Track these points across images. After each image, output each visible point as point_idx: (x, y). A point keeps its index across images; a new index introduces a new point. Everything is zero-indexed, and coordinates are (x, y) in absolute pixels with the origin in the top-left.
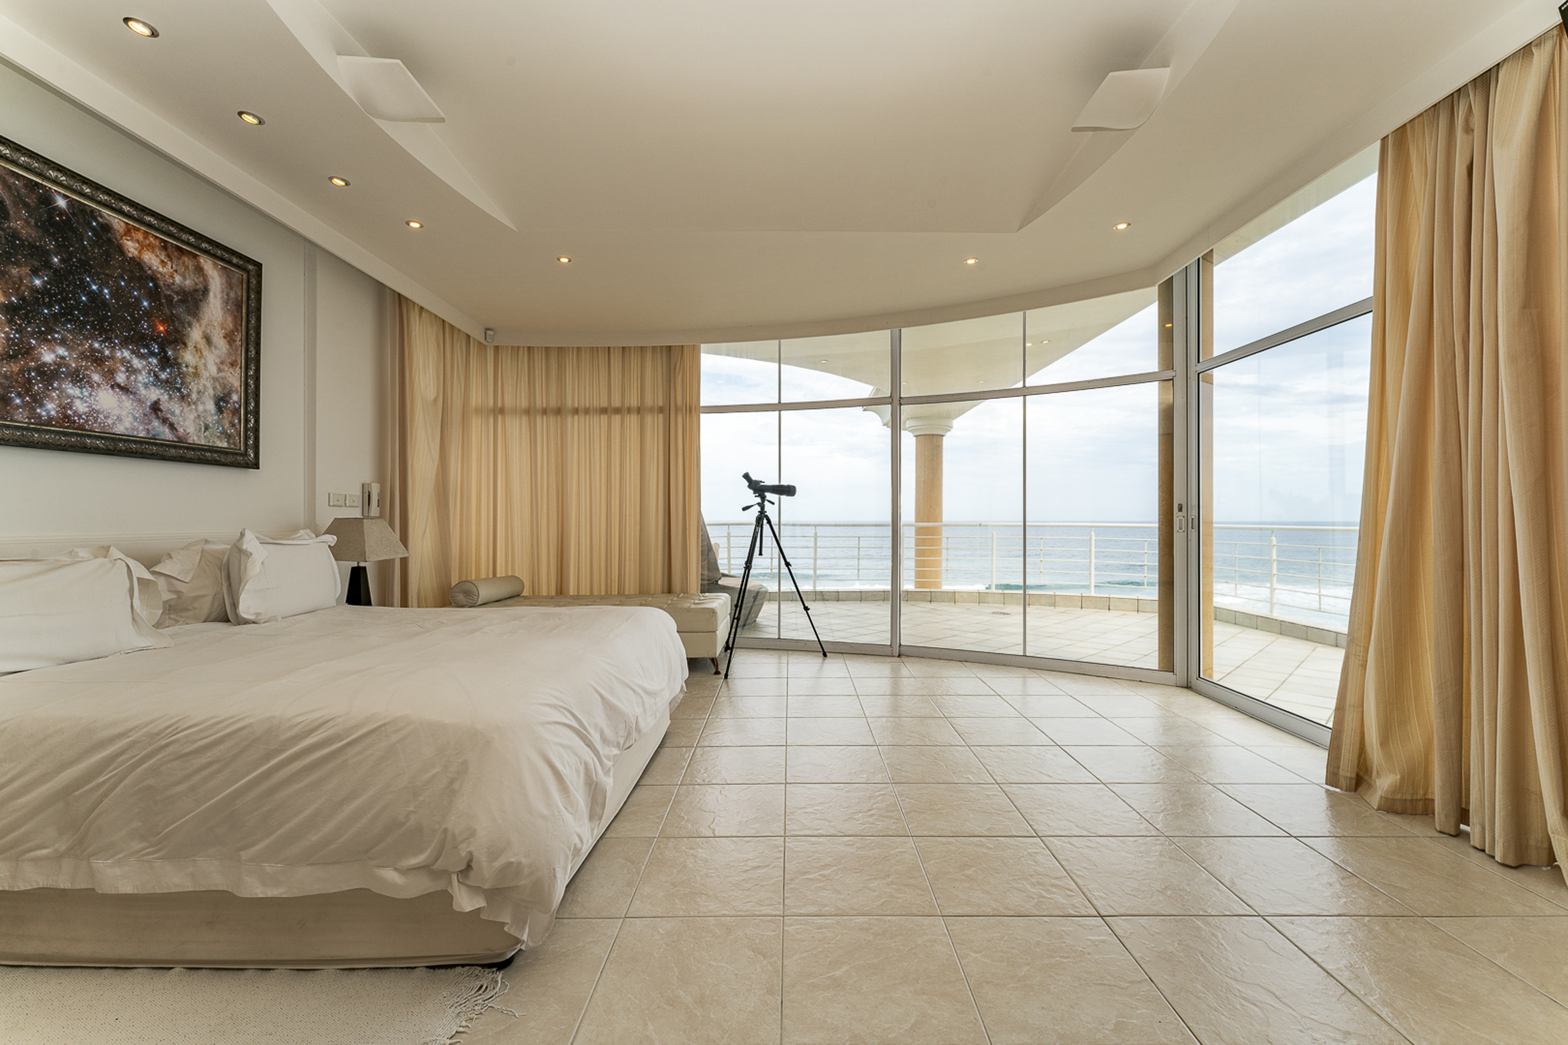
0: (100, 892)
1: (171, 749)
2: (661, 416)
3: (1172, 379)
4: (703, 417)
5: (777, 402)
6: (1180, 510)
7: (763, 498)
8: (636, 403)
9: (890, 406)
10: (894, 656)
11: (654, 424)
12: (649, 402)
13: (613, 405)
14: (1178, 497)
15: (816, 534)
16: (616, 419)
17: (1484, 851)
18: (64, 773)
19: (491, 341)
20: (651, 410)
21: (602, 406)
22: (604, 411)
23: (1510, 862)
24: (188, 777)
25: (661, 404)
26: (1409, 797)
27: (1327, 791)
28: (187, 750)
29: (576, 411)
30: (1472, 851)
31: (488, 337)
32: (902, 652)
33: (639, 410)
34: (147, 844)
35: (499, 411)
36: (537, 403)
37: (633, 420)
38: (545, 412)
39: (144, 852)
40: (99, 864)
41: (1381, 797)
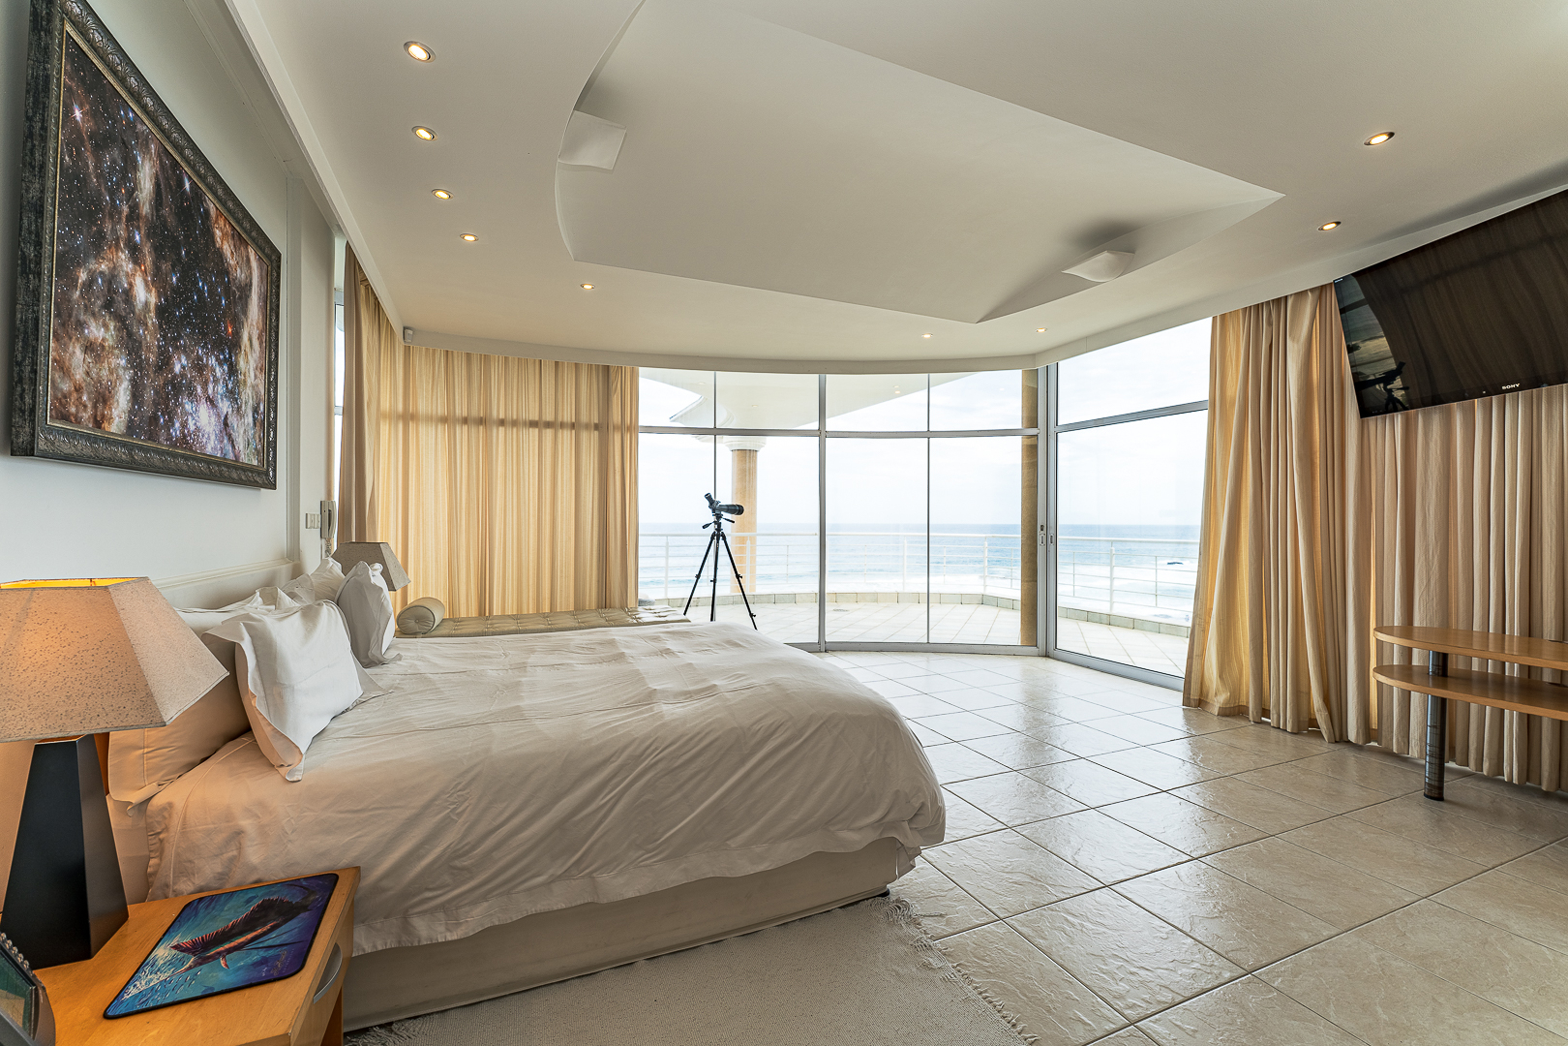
0: (605, 901)
1: (660, 766)
2: (596, 433)
3: (1037, 435)
4: (642, 437)
5: (713, 427)
6: (1042, 530)
7: (719, 517)
8: (569, 419)
9: (818, 438)
10: (821, 652)
11: (590, 440)
12: (584, 419)
13: (544, 419)
14: (1041, 520)
15: (667, 543)
16: (549, 433)
17: (1279, 728)
18: (561, 803)
19: (410, 341)
20: (587, 426)
21: (530, 419)
22: (533, 424)
23: (1295, 731)
24: (680, 787)
25: (596, 421)
26: (1232, 706)
27: (1183, 709)
28: (676, 764)
29: (502, 423)
30: (1272, 729)
31: (407, 336)
32: (827, 648)
33: (573, 426)
34: (644, 852)
35: (408, 417)
36: (457, 411)
37: (567, 437)
38: (465, 421)
39: (640, 859)
40: (603, 878)
41: (1220, 708)
